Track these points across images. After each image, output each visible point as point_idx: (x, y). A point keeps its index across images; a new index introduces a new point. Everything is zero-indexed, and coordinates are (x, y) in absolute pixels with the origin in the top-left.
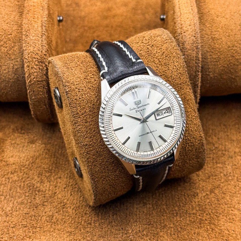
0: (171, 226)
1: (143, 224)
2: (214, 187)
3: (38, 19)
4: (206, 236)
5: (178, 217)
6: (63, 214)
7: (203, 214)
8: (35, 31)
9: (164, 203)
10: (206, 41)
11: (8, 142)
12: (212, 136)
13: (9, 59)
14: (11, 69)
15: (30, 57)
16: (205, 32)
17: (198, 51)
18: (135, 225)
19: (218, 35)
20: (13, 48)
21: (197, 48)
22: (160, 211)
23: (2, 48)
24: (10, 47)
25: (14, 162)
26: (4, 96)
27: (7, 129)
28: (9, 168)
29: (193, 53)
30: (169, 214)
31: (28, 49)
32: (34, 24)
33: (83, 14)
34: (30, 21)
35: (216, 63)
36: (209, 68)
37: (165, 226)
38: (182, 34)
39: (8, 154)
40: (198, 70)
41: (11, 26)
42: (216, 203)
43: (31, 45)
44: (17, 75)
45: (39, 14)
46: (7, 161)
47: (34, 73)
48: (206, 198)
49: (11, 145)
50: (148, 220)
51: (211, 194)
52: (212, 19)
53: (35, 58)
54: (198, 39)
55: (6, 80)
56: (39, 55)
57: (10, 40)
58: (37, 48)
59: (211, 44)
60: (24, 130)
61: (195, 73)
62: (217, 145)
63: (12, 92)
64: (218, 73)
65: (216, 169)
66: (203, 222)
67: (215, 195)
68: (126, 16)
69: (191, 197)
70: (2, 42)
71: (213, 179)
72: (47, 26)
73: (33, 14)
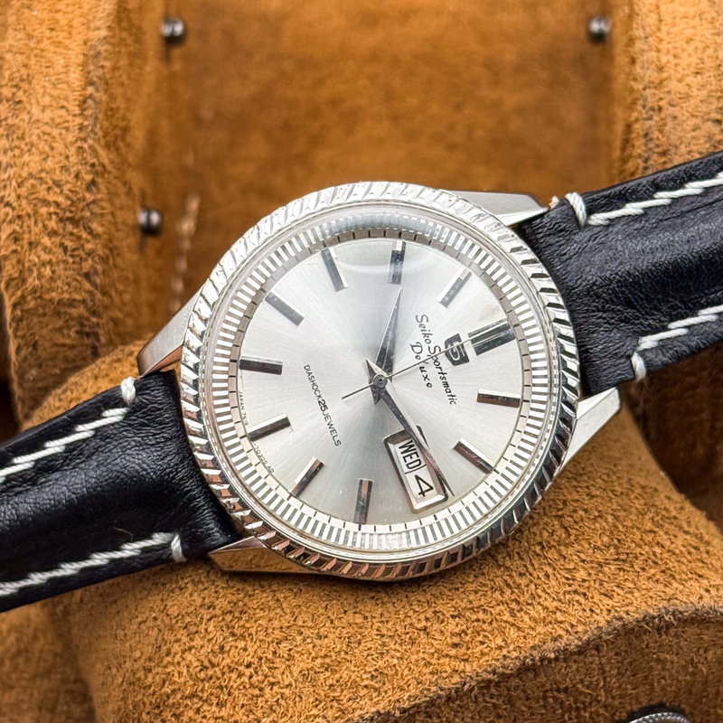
3: (70, 33)
8: (54, 84)
15: (27, 198)
31: (17, 161)
32: (50, 55)
34: (35, 40)
38: (660, 109)
43: (32, 145)
45: (77, 12)
47: (38, 270)
53: (46, 203)
56: (65, 189)
58: (58, 158)
72: (107, 64)
73: (51, 11)
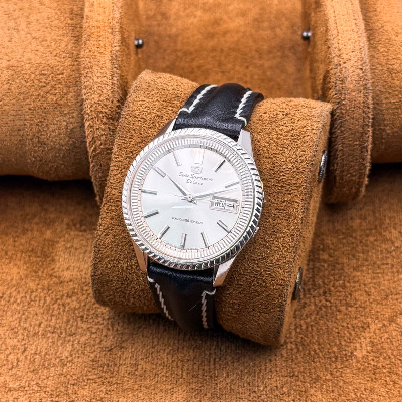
0: (327, 378)
1: (282, 376)
2: (395, 313)
3: (105, 49)
4: (384, 394)
5: (338, 363)
6: (153, 362)
7: (379, 357)
8: (101, 68)
9: (314, 341)
10: (379, 75)
11: (60, 245)
12: (389, 229)
13: (61, 113)
14: (63, 129)
15: (94, 111)
16: (377, 61)
17: (368, 93)
18: (268, 378)
19: (398, 65)
20: (66, 96)
21: (366, 88)
22: (309, 354)
23: (49, 95)
24: (61, 93)
25: (71, 277)
26: (52, 172)
27: (57, 223)
28: (63, 288)
29: (359, 96)
30: (323, 358)
31: (90, 98)
32: (98, 57)
33: (174, 30)
34: (92, 52)
35: (396, 111)
36: (384, 120)
37: (318, 379)
38: (340, 65)
39: (61, 264)
40: (367, 123)
41: (62, 60)
42: (399, 339)
43: (95, 91)
44: (74, 140)
45: (107, 41)
46: (60, 277)
47: (100, 137)
48: (382, 331)
49: (65, 250)
50: (289, 369)
51: (390, 325)
52: (387, 39)
53: (102, 112)
54: (368, 73)
55: (55, 147)
56: (108, 107)
57: (60, 83)
58: (105, 96)
59: (388, 79)
60: (85, 225)
61: (363, 129)
62: (399, 243)
63: (65, 166)
64: (399, 127)
65: (398, 283)
66: (379, 370)
67: (397, 325)
68: (244, 32)
69: (358, 330)
70: (49, 87)
71: (393, 300)
72: (120, 59)
73: (97, 41)
